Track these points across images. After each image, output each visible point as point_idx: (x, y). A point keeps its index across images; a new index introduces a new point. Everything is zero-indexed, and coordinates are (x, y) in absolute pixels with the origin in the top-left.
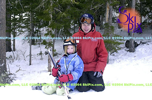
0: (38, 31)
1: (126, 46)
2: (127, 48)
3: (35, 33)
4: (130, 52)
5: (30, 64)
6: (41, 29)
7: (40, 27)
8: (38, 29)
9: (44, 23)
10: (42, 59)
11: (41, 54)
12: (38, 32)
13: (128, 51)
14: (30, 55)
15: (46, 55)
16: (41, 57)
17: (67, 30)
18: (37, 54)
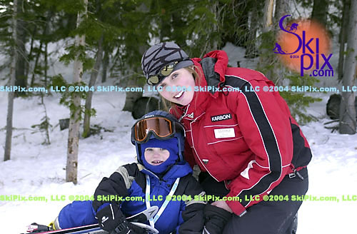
0: (38, 51)
1: (328, 113)
2: (332, 118)
3: (30, 57)
4: (341, 133)
5: (7, 157)
6: (51, 47)
7: (46, 39)
8: (41, 46)
9: (62, 28)
10: (47, 143)
11: (45, 125)
12: (38, 56)
13: (334, 129)
14: (9, 128)
15: (62, 129)
16: (45, 136)
17: (136, 52)
18: (33, 127)
